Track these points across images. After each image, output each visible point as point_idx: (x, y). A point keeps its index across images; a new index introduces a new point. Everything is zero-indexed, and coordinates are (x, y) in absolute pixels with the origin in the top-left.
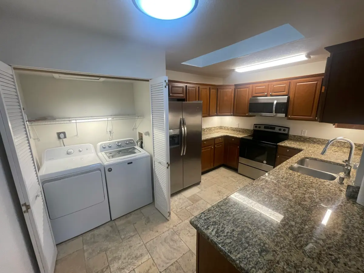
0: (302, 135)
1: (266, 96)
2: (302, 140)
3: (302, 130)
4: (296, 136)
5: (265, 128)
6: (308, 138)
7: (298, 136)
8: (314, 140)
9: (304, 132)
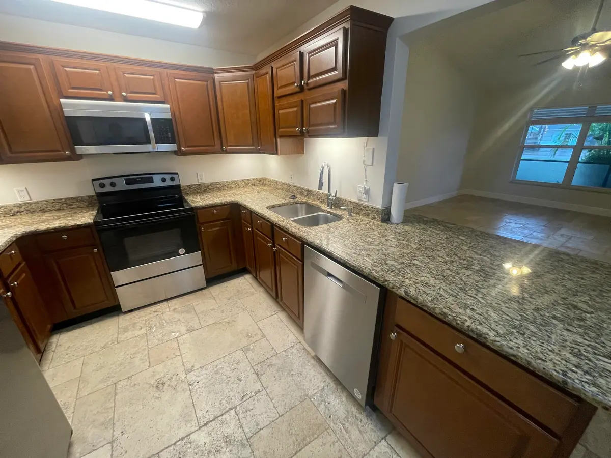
0: (199, 181)
1: (111, 99)
2: (203, 190)
3: (197, 174)
4: (192, 185)
5: (129, 182)
6: (210, 184)
7: (194, 185)
8: (218, 186)
9: (201, 176)
